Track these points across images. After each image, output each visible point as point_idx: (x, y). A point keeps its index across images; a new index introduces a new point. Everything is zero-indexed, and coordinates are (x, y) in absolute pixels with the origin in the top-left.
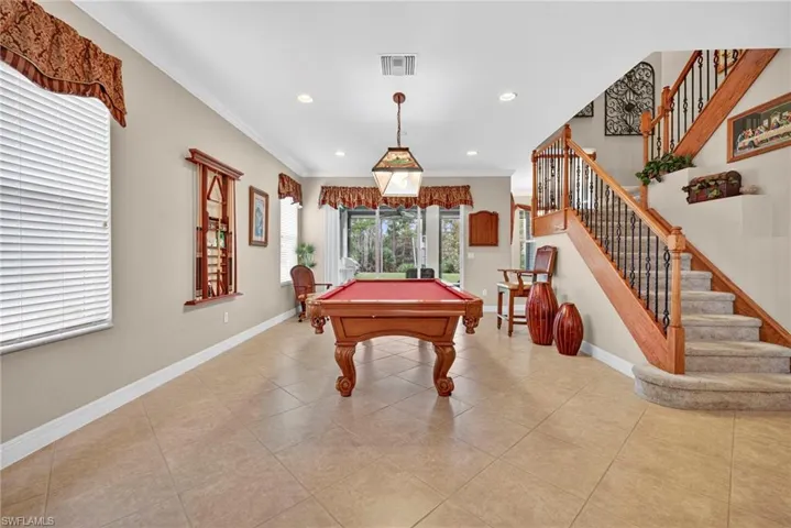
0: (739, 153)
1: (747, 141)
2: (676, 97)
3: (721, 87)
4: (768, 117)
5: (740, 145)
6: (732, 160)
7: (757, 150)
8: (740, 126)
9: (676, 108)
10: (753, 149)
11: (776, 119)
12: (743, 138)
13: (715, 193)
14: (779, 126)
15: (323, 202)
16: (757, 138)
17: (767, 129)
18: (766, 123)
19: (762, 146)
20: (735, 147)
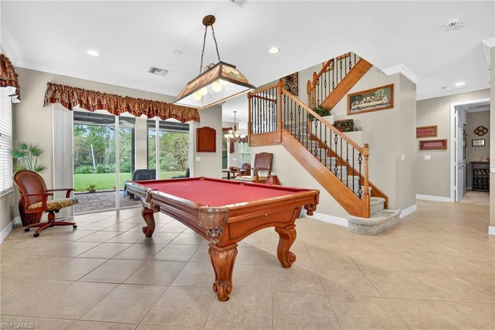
0: (352, 111)
1: (356, 106)
2: (320, 78)
3: (344, 79)
4: (365, 97)
5: (353, 108)
6: (349, 114)
7: (361, 111)
8: (353, 99)
9: (320, 84)
10: (358, 111)
11: (368, 98)
12: (354, 104)
13: (348, 129)
14: (370, 102)
15: (53, 100)
16: (360, 106)
17: (365, 102)
18: (364, 100)
19: (363, 110)
20: (350, 108)
